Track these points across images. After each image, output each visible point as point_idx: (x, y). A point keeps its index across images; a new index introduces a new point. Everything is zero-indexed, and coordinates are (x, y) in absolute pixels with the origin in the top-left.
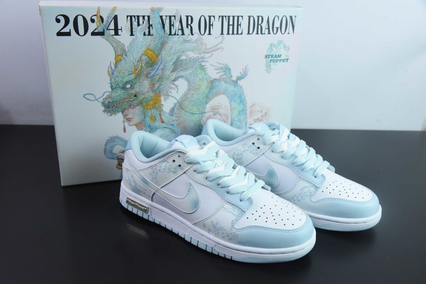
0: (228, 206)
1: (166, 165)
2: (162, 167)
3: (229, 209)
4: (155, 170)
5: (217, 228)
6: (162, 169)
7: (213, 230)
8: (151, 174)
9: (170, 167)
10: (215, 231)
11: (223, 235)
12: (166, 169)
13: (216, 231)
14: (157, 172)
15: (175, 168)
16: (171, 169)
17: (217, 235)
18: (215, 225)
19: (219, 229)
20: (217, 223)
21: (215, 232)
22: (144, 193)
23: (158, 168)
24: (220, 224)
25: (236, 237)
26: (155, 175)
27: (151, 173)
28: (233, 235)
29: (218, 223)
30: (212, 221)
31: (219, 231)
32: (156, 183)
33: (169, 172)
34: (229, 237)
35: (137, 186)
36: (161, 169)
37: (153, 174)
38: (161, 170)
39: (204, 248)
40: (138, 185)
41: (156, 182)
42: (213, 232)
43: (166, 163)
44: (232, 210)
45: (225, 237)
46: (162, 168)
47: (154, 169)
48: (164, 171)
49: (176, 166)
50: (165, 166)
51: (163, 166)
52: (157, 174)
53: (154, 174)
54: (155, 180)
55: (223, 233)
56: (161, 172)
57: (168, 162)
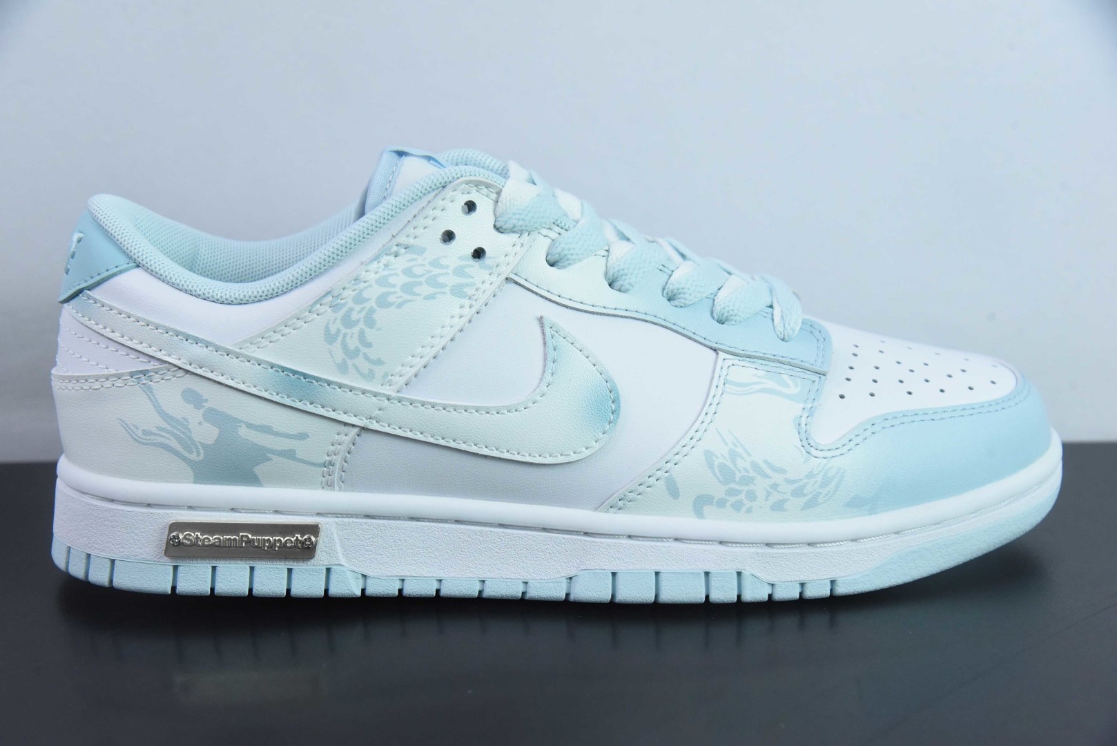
0: (743, 372)
1: (411, 268)
2: (392, 280)
3: (754, 383)
4: (358, 308)
5: (738, 475)
6: (397, 289)
7: (719, 491)
8: (330, 338)
9: (436, 271)
10: (731, 492)
11: (775, 497)
12: (420, 284)
13: (740, 492)
14: (372, 311)
15: (459, 272)
16: (441, 280)
17: (744, 509)
18: (729, 463)
19: (752, 474)
20: (733, 455)
21: (732, 499)
22: (290, 454)
23: (374, 292)
24: (749, 455)
25: (834, 483)
26: (362, 334)
27: (333, 330)
28: (819, 478)
29: (739, 450)
30: (709, 455)
31: (752, 487)
32: (371, 371)
33: (431, 297)
34: (804, 495)
35: (243, 432)
36: (392, 290)
37: (344, 330)
38: (391, 299)
39: (695, 594)
40: (250, 426)
41: (365, 367)
42: (721, 504)
43: (409, 256)
44: (771, 384)
45: (784, 501)
46: (394, 286)
47: (351, 304)
48: (407, 297)
49: (461, 258)
50: (408, 272)
51: (396, 274)
52: (370, 322)
53: (356, 330)
54: (360, 361)
55: (775, 486)
56: (389, 305)
57: (421, 251)
